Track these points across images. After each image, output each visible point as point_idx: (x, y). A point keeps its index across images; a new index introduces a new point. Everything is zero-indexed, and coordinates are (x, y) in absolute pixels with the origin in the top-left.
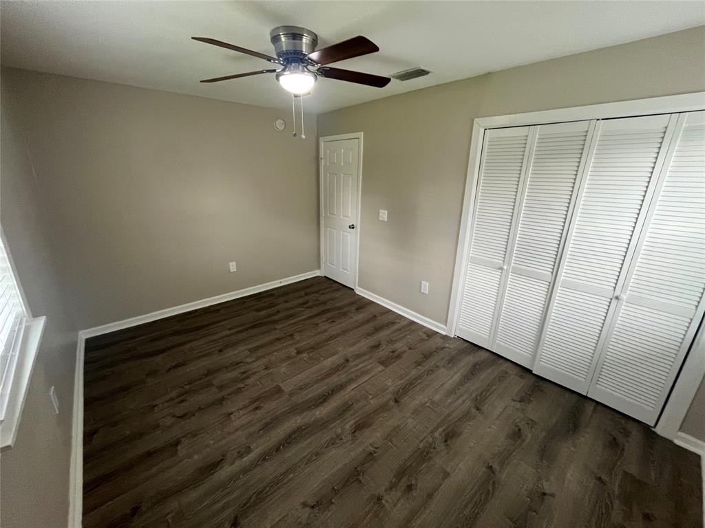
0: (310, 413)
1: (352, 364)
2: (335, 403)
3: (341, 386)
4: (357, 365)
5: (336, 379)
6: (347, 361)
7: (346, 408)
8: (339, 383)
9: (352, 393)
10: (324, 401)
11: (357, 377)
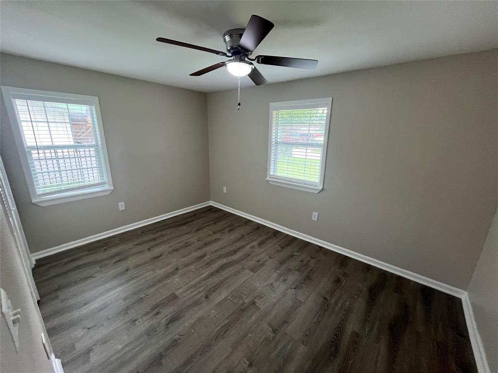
0: (228, 260)
1: (201, 294)
2: (216, 266)
3: (212, 276)
4: (200, 292)
5: (216, 280)
6: (207, 297)
7: (208, 264)
8: (214, 277)
9: (204, 271)
10: (222, 267)
11: (200, 282)
